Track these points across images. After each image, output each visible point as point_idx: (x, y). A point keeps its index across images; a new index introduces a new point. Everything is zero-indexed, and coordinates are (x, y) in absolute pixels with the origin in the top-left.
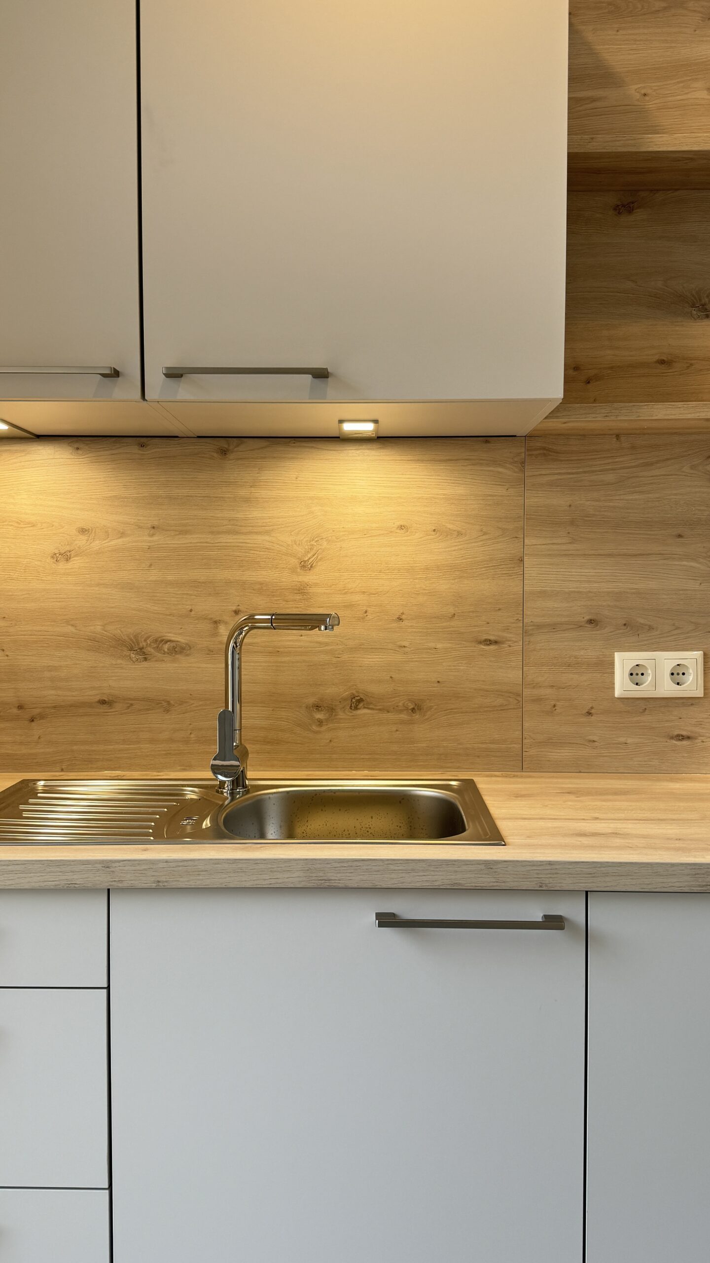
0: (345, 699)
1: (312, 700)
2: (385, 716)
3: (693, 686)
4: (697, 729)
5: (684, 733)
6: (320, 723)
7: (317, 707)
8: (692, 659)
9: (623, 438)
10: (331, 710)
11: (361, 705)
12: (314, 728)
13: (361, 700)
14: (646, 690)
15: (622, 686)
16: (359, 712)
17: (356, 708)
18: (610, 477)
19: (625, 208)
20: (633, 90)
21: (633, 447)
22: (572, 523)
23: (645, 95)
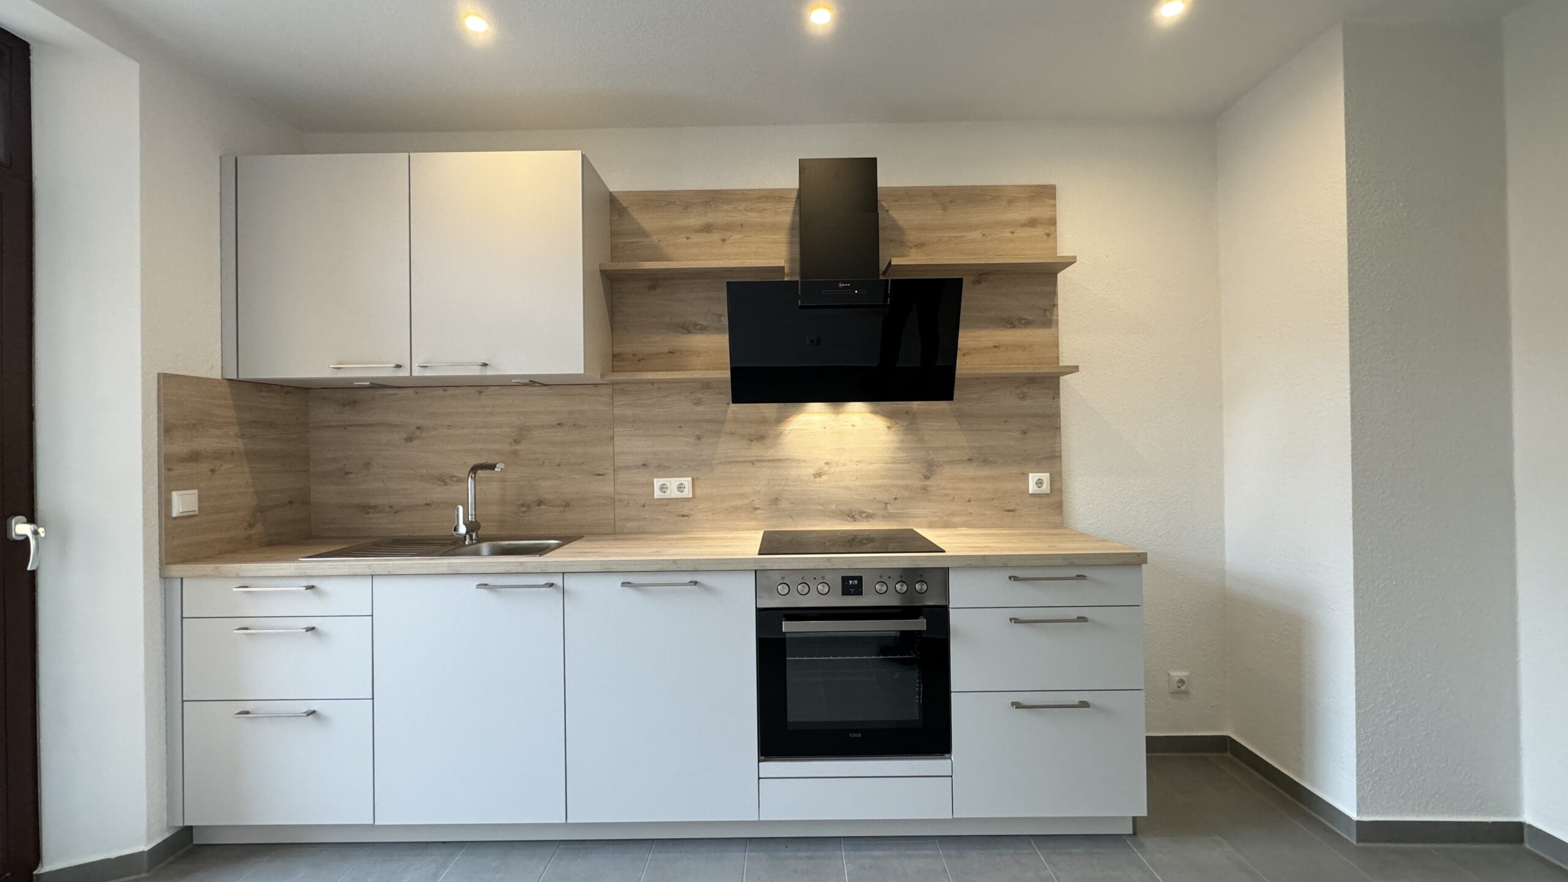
0: (535, 501)
1: (519, 502)
2: (552, 509)
3: (687, 493)
4: (691, 512)
5: (685, 514)
6: (524, 512)
7: (523, 505)
8: (687, 481)
9: (655, 385)
10: (529, 506)
11: (542, 504)
12: (521, 515)
13: (542, 502)
14: (667, 495)
15: (657, 494)
16: (542, 507)
17: (540, 505)
18: (650, 402)
19: (652, 287)
20: (655, 238)
21: (659, 389)
22: (634, 422)
23: (660, 240)
